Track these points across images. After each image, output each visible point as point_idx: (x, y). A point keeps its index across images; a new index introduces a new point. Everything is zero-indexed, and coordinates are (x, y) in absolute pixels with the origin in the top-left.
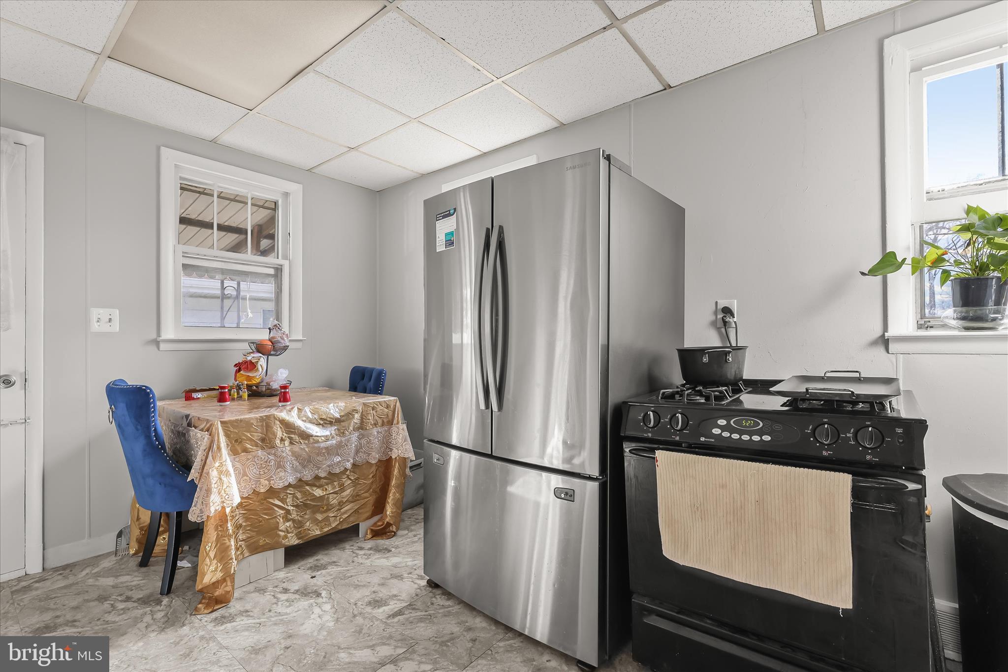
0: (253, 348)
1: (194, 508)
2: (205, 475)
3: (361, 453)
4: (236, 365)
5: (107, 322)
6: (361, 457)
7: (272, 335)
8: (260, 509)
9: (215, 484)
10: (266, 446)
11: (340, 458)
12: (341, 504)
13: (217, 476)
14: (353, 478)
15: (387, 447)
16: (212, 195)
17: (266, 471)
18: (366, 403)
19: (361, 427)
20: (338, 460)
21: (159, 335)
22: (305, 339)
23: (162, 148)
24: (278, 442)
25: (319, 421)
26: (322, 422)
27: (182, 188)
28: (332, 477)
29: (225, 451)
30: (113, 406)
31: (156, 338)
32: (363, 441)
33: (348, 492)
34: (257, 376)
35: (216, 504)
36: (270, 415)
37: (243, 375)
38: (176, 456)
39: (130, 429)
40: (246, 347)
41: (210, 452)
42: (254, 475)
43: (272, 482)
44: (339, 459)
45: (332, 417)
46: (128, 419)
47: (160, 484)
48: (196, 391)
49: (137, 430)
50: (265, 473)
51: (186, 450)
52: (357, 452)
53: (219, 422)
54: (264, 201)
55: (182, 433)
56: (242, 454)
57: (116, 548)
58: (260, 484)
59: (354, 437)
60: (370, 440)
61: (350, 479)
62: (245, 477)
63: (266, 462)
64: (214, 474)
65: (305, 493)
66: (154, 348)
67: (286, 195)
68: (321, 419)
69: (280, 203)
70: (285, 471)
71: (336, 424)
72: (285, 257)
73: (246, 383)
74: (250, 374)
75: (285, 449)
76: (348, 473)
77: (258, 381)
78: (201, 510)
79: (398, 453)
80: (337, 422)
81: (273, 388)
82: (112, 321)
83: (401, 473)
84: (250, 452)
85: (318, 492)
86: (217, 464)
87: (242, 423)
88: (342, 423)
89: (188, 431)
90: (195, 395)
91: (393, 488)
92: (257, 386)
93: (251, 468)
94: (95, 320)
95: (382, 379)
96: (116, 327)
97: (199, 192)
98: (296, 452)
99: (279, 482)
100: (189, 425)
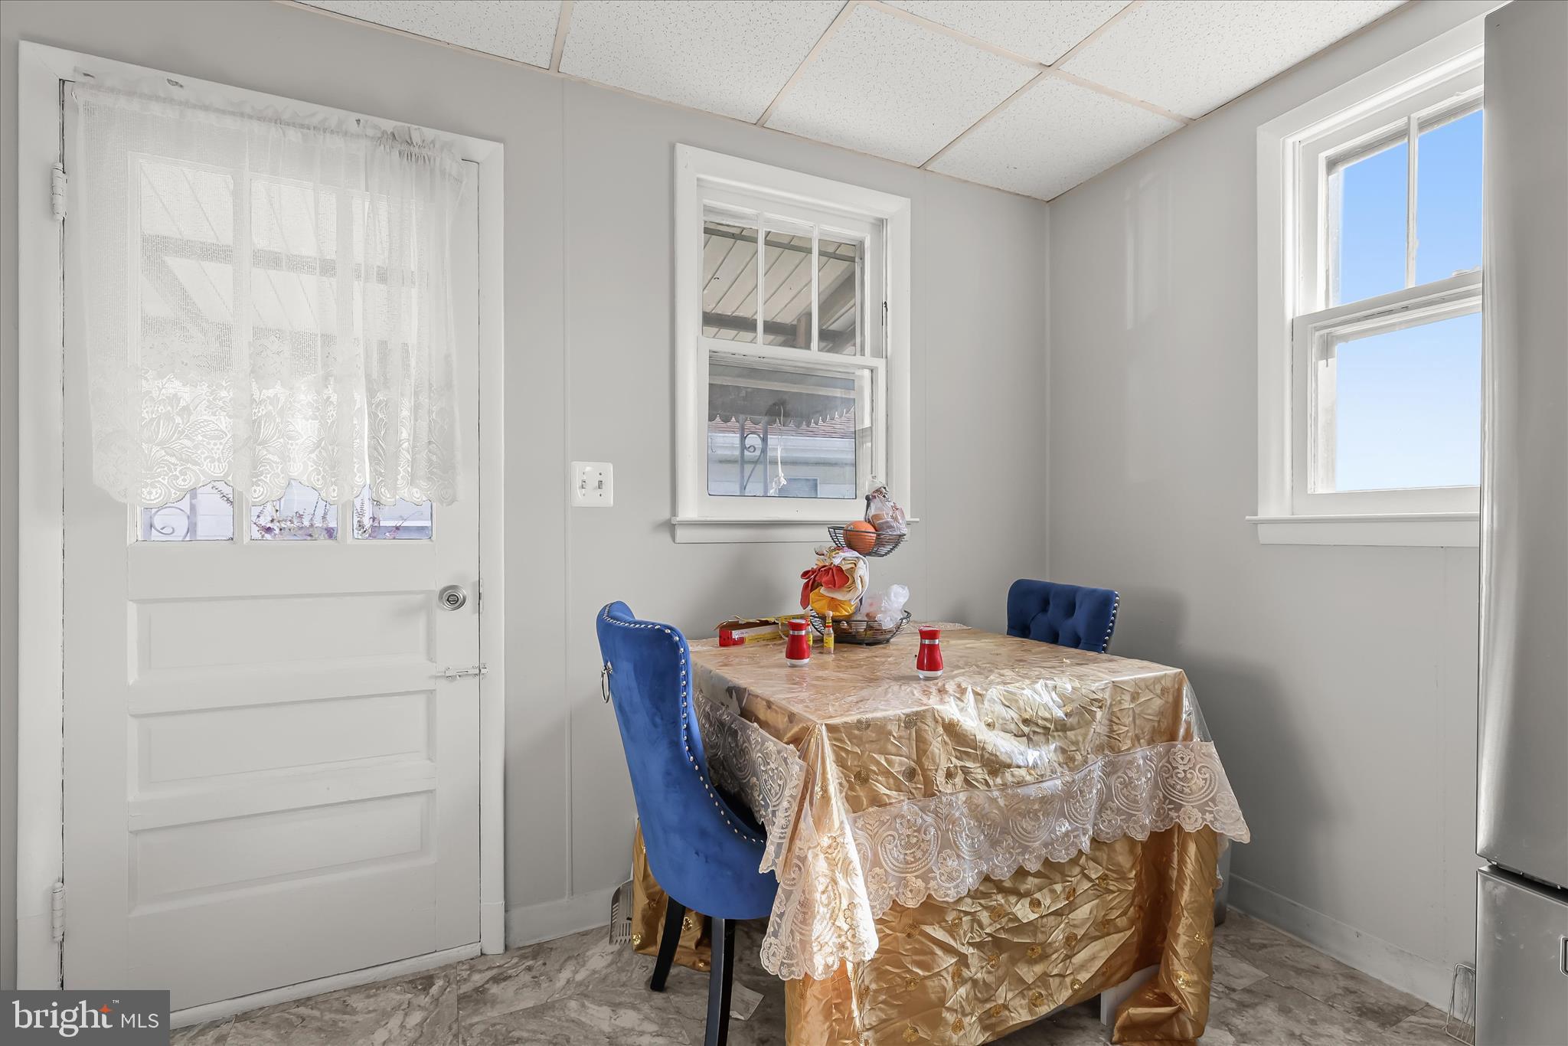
0: (842, 540)
1: (772, 940)
2: (796, 861)
3: (1109, 812)
4: (805, 574)
5: (595, 489)
6: (1110, 821)
7: (872, 511)
8: (906, 950)
9: (823, 892)
10: (916, 788)
11: (1067, 825)
12: (1072, 943)
13: (827, 872)
14: (1094, 876)
15: (1165, 798)
16: (754, 240)
17: (919, 854)
18: (1117, 682)
19: (1110, 745)
20: (1064, 830)
21: (674, 512)
22: (918, 520)
23: (680, 147)
24: (940, 778)
25: (1022, 727)
26: (1026, 730)
27: (707, 231)
28: (1051, 870)
29: (837, 804)
30: (609, 664)
31: (670, 520)
32: (1115, 782)
33: (1083, 912)
34: (848, 601)
35: (827, 949)
36: (924, 711)
37: (823, 596)
38: (716, 772)
39: (641, 719)
40: (824, 535)
41: (807, 804)
42: (893, 861)
43: (932, 884)
44: (1066, 827)
45: (1047, 715)
46: (637, 698)
47: (697, 853)
48: (737, 626)
49: (655, 725)
50: (916, 860)
51: (740, 770)
52: (1102, 807)
53: (824, 727)
54: (836, 245)
55: (730, 728)
56: (871, 809)
57: (612, 920)
58: (906, 886)
59: (1096, 767)
60: (1130, 778)
61: (1090, 879)
62: (877, 870)
63: (918, 831)
64: (819, 866)
65: (996, 913)
66: (666, 537)
67: (880, 224)
68: (1026, 722)
69: (867, 244)
70: (958, 856)
71: (1055, 734)
72: (878, 352)
73: (831, 614)
74: (838, 596)
75: (954, 796)
76: (1083, 860)
77: (851, 610)
78: (788, 948)
79: (1204, 820)
80: (1057, 730)
81: (884, 628)
82: (603, 486)
83: (1207, 875)
84: (886, 805)
85: (1023, 912)
86: (825, 841)
87: (869, 732)
88: (1068, 733)
89: (744, 728)
90: (736, 634)
91: (1185, 913)
92: (849, 619)
93: (889, 847)
94: (578, 484)
95: (1114, 615)
96: (609, 498)
97: (733, 236)
98: (977, 806)
99: (948, 885)
100: (747, 714)
